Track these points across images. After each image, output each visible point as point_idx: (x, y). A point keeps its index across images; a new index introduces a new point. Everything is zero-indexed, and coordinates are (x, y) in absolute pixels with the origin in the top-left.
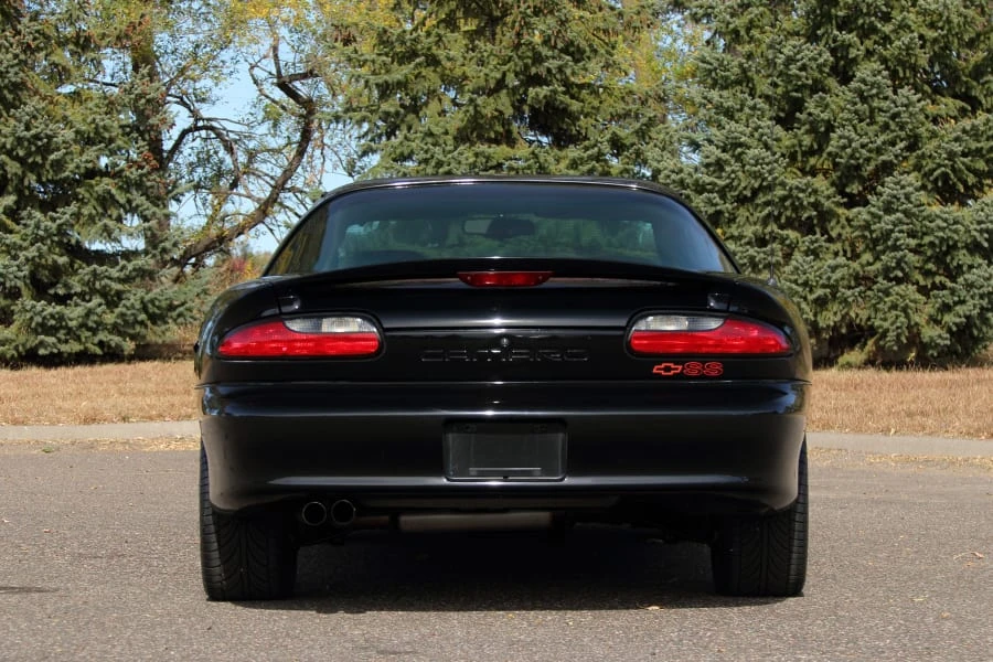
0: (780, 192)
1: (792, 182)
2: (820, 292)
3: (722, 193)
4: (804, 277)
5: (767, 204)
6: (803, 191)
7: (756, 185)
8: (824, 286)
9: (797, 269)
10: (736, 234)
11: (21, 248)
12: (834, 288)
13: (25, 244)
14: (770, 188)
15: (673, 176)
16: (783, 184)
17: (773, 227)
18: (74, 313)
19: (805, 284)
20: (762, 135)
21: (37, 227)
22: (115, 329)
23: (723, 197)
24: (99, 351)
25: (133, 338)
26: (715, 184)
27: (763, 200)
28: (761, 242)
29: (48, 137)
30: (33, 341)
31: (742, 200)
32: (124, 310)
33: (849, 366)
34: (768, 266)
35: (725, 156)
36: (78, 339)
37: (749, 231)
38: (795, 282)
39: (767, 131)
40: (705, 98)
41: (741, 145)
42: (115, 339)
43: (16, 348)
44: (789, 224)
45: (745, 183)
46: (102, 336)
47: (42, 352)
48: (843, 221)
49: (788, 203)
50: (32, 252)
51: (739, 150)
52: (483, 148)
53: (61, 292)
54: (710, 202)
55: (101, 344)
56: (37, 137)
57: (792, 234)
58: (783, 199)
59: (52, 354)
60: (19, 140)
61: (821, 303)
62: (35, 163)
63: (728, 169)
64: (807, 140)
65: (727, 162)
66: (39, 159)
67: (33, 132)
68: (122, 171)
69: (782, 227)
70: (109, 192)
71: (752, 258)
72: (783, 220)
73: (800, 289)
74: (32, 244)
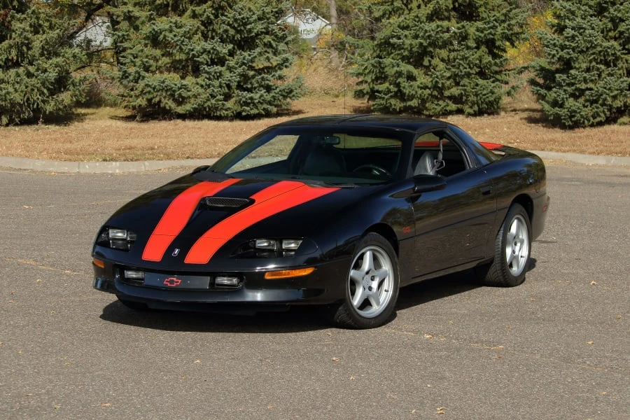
0: (599, 49)
1: (606, 44)
2: (616, 92)
3: (573, 49)
4: (609, 86)
5: (593, 54)
6: (609, 48)
7: (589, 46)
8: (617, 90)
9: (606, 82)
10: (578, 67)
11: (236, 68)
12: (622, 90)
13: (237, 66)
14: (594, 48)
15: (551, 42)
16: (601, 46)
17: (594, 63)
18: (256, 96)
19: (610, 89)
20: (592, 24)
21: (244, 59)
22: (270, 103)
23: (574, 51)
24: (263, 113)
25: (276, 106)
26: (571, 45)
27: (592, 52)
28: (588, 70)
29: (248, 18)
30: (239, 109)
31: (581, 52)
32: (274, 95)
33: (625, 124)
34: (592, 81)
35: (576, 33)
36: (257, 108)
37: (584, 66)
38: (605, 88)
39: (594, 22)
40: (562, 6)
41: (582, 28)
42: (270, 108)
43: (233, 112)
44: (601, 62)
45: (583, 46)
46: (265, 106)
47: (244, 114)
48: (624, 61)
49: (602, 54)
50: (240, 70)
51: (582, 30)
52: (439, 23)
53: (249, 86)
54: (568, 53)
55: (264, 109)
56: (243, 18)
57: (602, 67)
58: (600, 52)
59: (248, 114)
60: (236, 20)
61: (615, 97)
62: (241, 30)
63: (577, 39)
64: (610, 25)
65: (577, 36)
66: (242, 28)
67: (242, 16)
68: (276, 32)
69: (597, 63)
70: (270, 42)
71: (585, 77)
72: (599, 61)
73: (607, 92)
74: (240, 67)
